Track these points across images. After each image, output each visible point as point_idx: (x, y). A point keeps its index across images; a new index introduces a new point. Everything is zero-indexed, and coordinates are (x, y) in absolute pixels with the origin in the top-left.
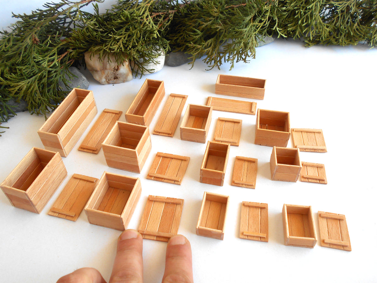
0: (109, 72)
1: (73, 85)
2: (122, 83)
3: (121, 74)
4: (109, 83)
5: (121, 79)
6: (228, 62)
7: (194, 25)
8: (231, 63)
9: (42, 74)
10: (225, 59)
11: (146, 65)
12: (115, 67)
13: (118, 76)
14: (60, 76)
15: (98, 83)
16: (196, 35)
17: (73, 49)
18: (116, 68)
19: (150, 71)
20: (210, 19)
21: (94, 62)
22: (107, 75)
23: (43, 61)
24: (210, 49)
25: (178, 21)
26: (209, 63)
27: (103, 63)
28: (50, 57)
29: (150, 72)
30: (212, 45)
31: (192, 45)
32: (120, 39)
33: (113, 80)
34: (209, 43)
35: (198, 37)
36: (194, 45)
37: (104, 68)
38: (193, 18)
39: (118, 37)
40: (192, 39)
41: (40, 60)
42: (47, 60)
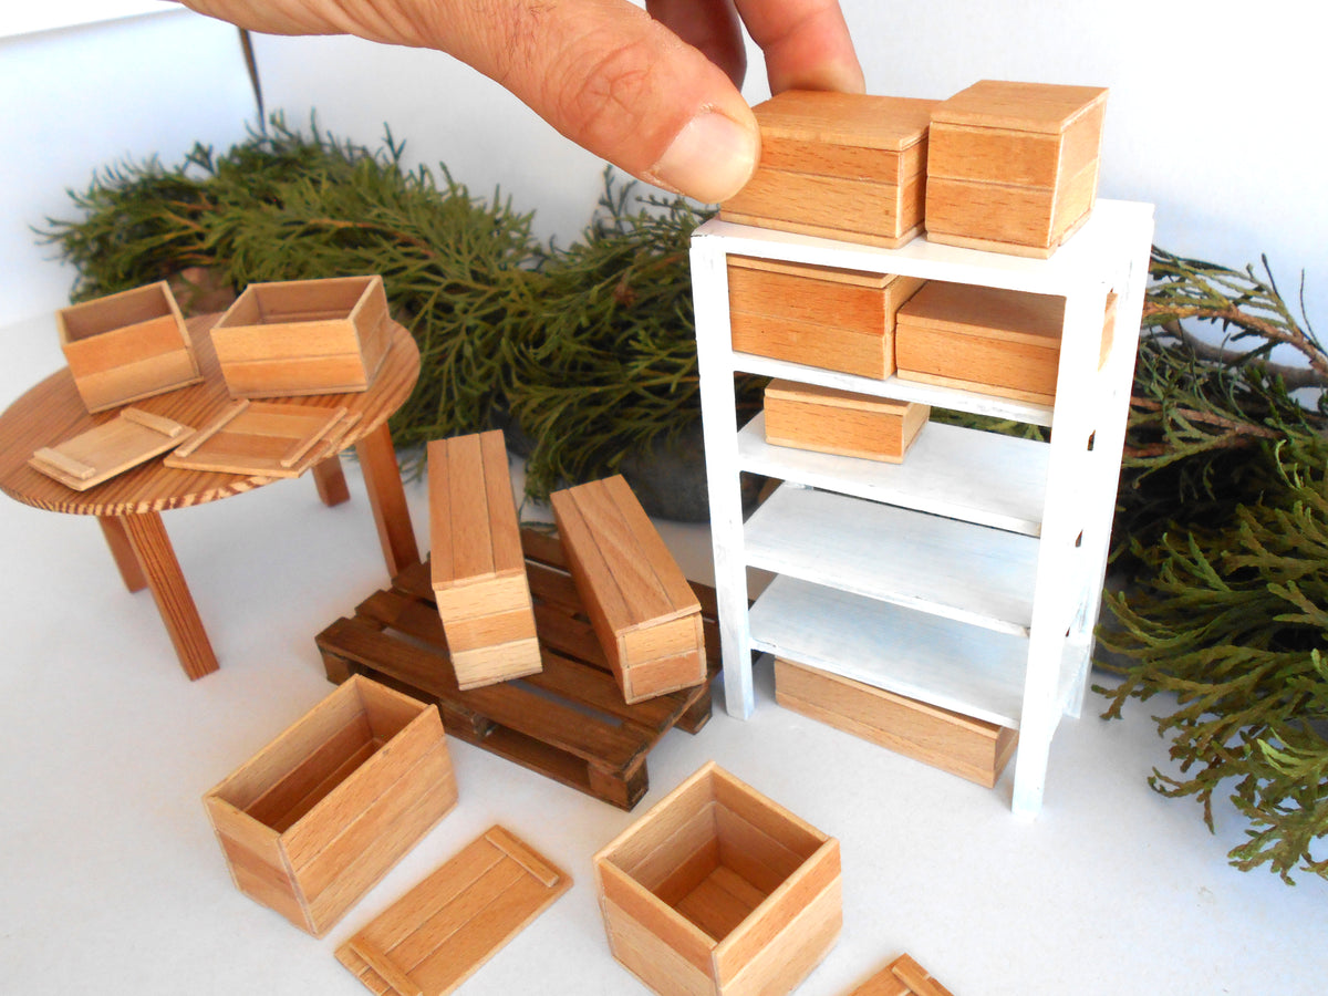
9: (609, 392)
23: (643, 357)
35: (1195, 593)
41: (646, 349)
42: (655, 359)
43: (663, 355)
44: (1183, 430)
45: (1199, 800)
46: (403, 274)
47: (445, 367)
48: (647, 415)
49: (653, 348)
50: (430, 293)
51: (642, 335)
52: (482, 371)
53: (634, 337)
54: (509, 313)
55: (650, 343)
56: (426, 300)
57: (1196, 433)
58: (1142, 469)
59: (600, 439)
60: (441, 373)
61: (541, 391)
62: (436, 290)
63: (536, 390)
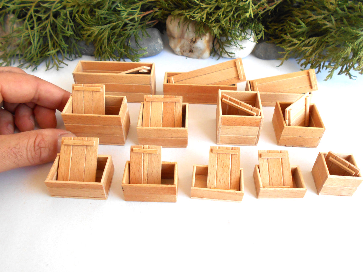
0: (185, 42)
1: (143, 44)
2: (196, 58)
3: (197, 48)
4: (183, 55)
5: (196, 54)
6: (326, 69)
7: (301, 16)
8: (329, 72)
9: (118, 24)
10: (324, 64)
11: (227, 46)
12: (192, 39)
13: (193, 50)
14: (134, 30)
15: (173, 51)
16: (298, 28)
17: (160, 9)
18: (194, 40)
19: (229, 54)
20: (323, 12)
21: (173, 26)
22: (183, 45)
23: (123, 12)
24: (310, 49)
25: (287, 10)
26: (304, 66)
27: (183, 31)
28: (132, 9)
29: (229, 56)
30: (315, 45)
31: (288, 37)
32: (206, 8)
33: (187, 53)
34: (311, 41)
35: (300, 30)
36: (291, 39)
37: (182, 37)
38: (304, 9)
39: (204, 6)
40: (292, 31)
41: (122, 9)
42: (128, 11)
43: (129, 10)
47: (47, 30)
48: (132, 28)
49: (124, 8)
50: (31, 6)
51: (119, 4)
53: (117, 6)
54: (67, 7)
55: (123, 7)
56: (28, 10)
60: (46, 33)
61: (96, 28)
62: (34, 4)
63: (94, 28)
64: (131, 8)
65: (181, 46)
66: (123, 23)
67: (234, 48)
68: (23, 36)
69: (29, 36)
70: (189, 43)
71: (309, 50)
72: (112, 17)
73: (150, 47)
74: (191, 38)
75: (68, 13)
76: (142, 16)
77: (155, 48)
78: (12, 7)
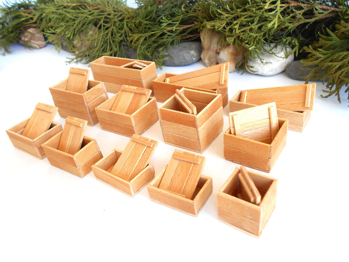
0: (211, 53)
3: (221, 59)
9: (156, 33)
12: (217, 50)
13: (219, 61)
16: (328, 40)
22: (210, 56)
24: (337, 64)
27: (211, 43)
29: (250, 70)
31: (309, 49)
34: (341, 55)
36: (314, 52)
37: (209, 49)
39: (226, 15)
41: (165, 21)
42: (168, 23)
43: (170, 22)
44: (318, 10)
45: (336, 95)
46: (94, 14)
47: (108, 37)
48: (168, 38)
49: (167, 21)
50: (102, 18)
51: (164, 18)
52: (119, 35)
53: (162, 19)
54: (125, 18)
55: (166, 20)
56: (100, 20)
57: (321, 11)
58: (308, 23)
59: (156, 45)
60: (107, 39)
61: (137, 35)
62: (104, 16)
63: (136, 35)
64: (173, 20)
65: (208, 58)
66: (162, 32)
67: (258, 63)
68: (91, 40)
69: (95, 40)
70: (215, 54)
71: (335, 66)
72: (155, 28)
73: (180, 56)
74: (215, 49)
75: (125, 23)
76: (181, 28)
77: (185, 58)
78: (90, 17)
